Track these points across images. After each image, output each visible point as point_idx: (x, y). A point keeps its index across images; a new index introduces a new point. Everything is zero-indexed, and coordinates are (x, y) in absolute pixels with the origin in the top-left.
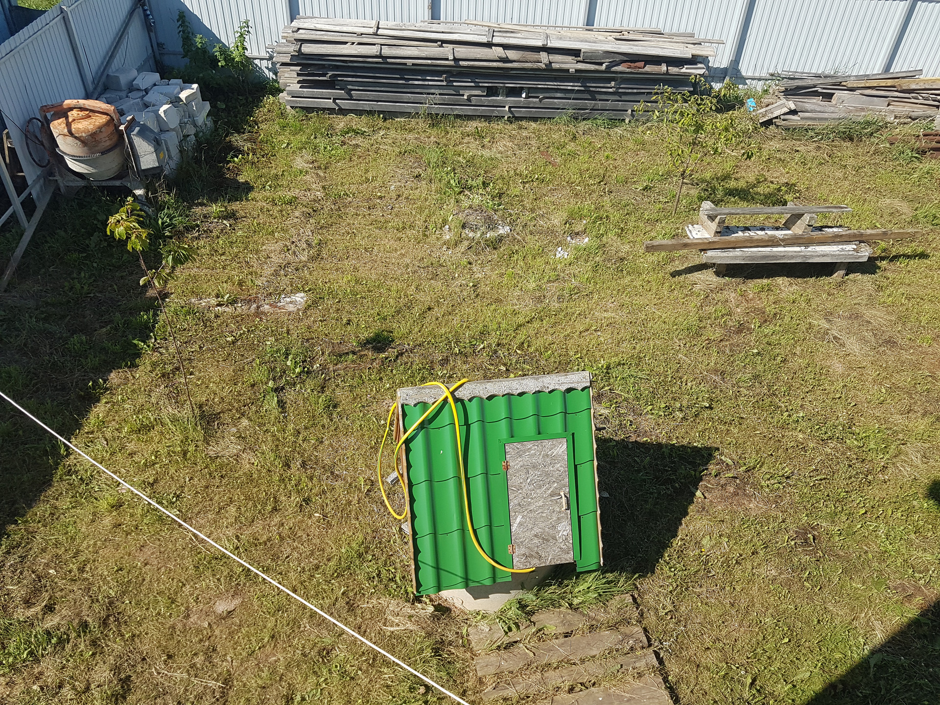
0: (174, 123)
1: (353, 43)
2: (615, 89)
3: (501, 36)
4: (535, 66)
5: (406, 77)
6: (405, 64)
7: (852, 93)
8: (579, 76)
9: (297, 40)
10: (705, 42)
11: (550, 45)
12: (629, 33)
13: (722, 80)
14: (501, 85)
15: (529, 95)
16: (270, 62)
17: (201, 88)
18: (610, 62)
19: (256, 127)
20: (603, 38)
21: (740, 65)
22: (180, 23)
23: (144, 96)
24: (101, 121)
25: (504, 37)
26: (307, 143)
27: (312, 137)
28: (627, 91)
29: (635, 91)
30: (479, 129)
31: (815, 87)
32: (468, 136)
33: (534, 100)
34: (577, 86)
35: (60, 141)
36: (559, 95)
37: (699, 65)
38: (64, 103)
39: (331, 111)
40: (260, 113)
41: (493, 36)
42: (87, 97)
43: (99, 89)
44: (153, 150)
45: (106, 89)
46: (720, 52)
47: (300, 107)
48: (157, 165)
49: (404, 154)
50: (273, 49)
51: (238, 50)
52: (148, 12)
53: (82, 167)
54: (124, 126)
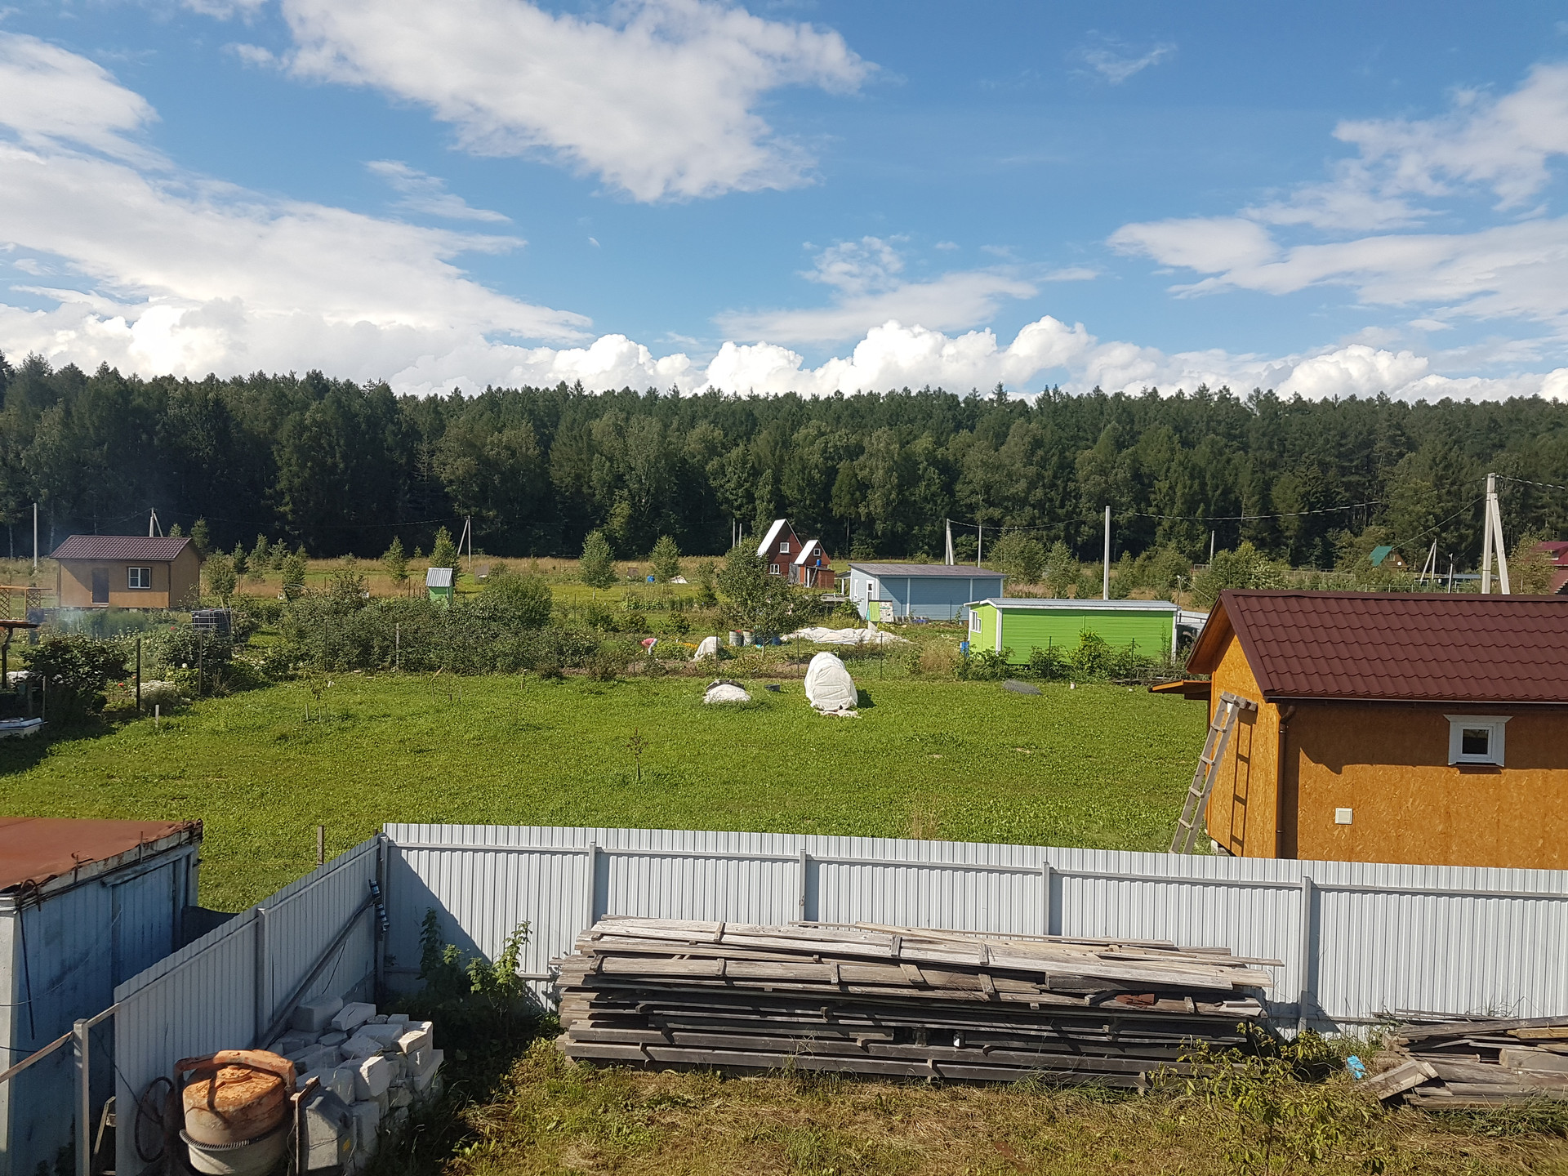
0: (379, 1089)
1: (682, 957)
2: (1111, 1038)
3: (912, 948)
4: (972, 996)
5: (761, 1009)
6: (762, 989)
7: (1532, 1048)
8: (1045, 1014)
9: (597, 952)
10: (1250, 963)
11: (992, 963)
12: (1120, 946)
13: (1294, 1024)
14: (919, 1025)
15: (966, 1042)
16: (551, 985)
17: (435, 1030)
18: (1096, 993)
19: (511, 1093)
20: (1079, 955)
21: (1319, 999)
22: (426, 927)
23: (343, 1041)
24: (265, 1086)
25: (918, 949)
26: (589, 1121)
27: (600, 1111)
28: (1132, 1040)
29: (1147, 1041)
30: (884, 1098)
31: (1461, 1037)
32: (865, 1109)
33: (975, 1051)
34: (1046, 1031)
35: (190, 1119)
36: (1016, 1044)
37: (1249, 1001)
38: (217, 1056)
39: (637, 1064)
40: (521, 1068)
41: (901, 947)
42: (254, 1045)
43: (278, 1029)
44: (334, 1136)
45: (288, 1028)
46: (1279, 978)
47: (587, 1058)
48: (334, 1162)
49: (753, 1142)
50: (559, 965)
51: (505, 967)
52: (383, 913)
53: (213, 1165)
54: (299, 1094)
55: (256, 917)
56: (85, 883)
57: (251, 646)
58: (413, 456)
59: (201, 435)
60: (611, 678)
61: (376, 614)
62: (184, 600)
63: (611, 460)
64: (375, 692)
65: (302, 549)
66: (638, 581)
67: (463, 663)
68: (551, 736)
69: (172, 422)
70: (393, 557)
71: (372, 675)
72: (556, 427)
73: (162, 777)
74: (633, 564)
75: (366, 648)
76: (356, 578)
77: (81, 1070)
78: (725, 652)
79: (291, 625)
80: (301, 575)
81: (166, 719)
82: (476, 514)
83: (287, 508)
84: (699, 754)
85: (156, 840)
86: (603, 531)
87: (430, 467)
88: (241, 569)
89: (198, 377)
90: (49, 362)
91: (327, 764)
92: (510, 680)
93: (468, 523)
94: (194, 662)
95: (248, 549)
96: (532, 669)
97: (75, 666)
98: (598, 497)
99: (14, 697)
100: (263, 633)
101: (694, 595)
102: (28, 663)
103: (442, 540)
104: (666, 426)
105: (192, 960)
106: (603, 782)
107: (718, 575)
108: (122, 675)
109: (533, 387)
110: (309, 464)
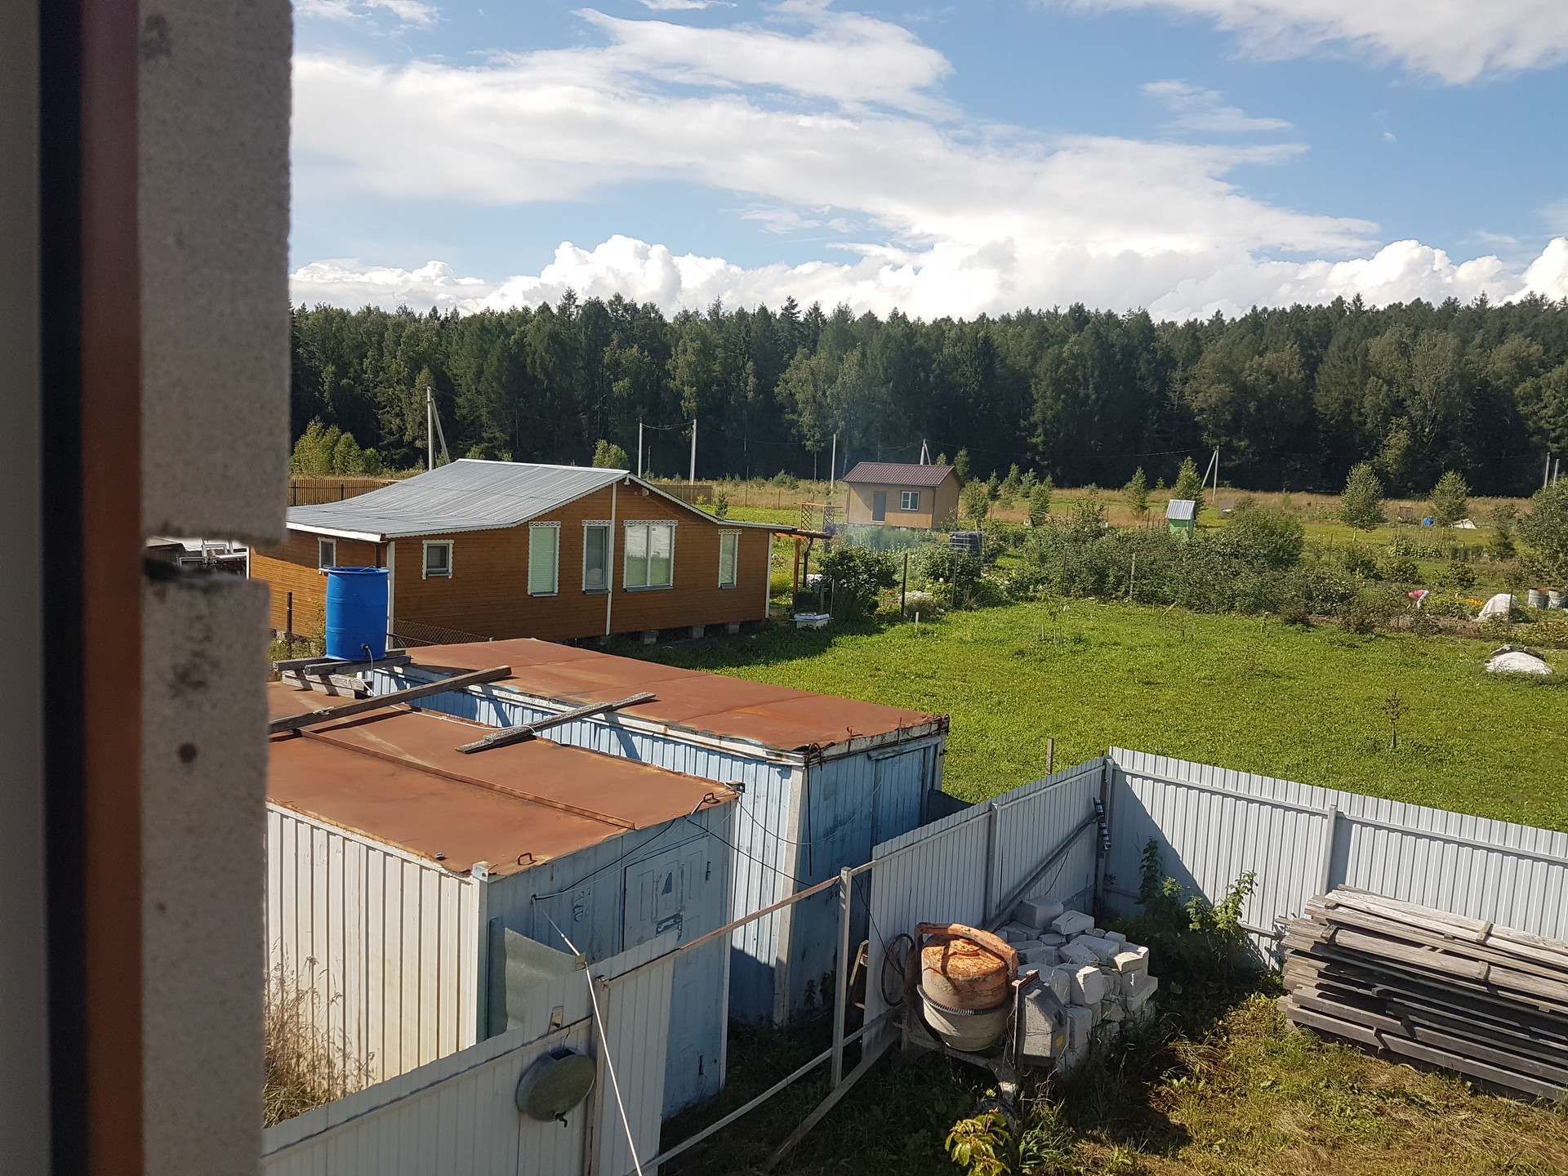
0: (1094, 997)
1: (1434, 949)
5: (1532, 1029)
6: (1536, 1008)
9: (1331, 922)
16: (1275, 943)
17: (1151, 956)
19: (1225, 1039)
22: (1147, 855)
23: (1062, 944)
24: (990, 966)
26: (1308, 1091)
27: (1321, 1085)
35: (926, 976)
38: (951, 927)
39: (1369, 1049)
40: (1237, 1018)
42: (984, 925)
43: (1003, 918)
44: (1049, 1029)
45: (1012, 919)
47: (1310, 1027)
48: (1047, 1054)
50: (1286, 925)
51: (1227, 913)
52: (1105, 832)
53: (942, 1024)
54: (1020, 982)
55: (990, 810)
56: (855, 753)
57: (997, 567)
58: (1165, 384)
59: (969, 370)
60: (1368, 631)
61: (1113, 544)
62: (945, 522)
63: (1390, 383)
64: (1108, 620)
65: (1049, 478)
66: (1411, 523)
67: (1199, 599)
68: (1291, 687)
69: (946, 361)
70: (1134, 488)
71: (1105, 603)
72: (1326, 348)
73: (917, 675)
74: (1407, 504)
75: (1102, 576)
76: (1097, 508)
77: (844, 911)
78: (1521, 613)
79: (1034, 550)
80: (1047, 503)
81: (923, 626)
82: (1226, 444)
83: (1039, 440)
84: (1474, 728)
85: (911, 727)
86: (1372, 465)
87: (1182, 396)
88: (994, 496)
89: (970, 317)
90: (853, 311)
91: (1059, 682)
92: (1249, 622)
93: (1216, 453)
94: (950, 577)
95: (1001, 478)
96: (1275, 613)
97: (857, 574)
98: (1369, 426)
99: (811, 595)
100: (1009, 556)
101: (1484, 543)
102: (822, 568)
103: (1187, 471)
104: (1465, 342)
105: (935, 836)
106: (1350, 744)
107: (1519, 521)
108: (891, 584)
109: (1304, 305)
110: (1063, 396)
